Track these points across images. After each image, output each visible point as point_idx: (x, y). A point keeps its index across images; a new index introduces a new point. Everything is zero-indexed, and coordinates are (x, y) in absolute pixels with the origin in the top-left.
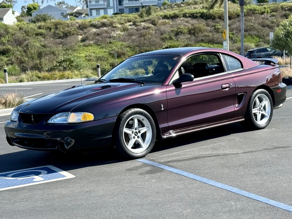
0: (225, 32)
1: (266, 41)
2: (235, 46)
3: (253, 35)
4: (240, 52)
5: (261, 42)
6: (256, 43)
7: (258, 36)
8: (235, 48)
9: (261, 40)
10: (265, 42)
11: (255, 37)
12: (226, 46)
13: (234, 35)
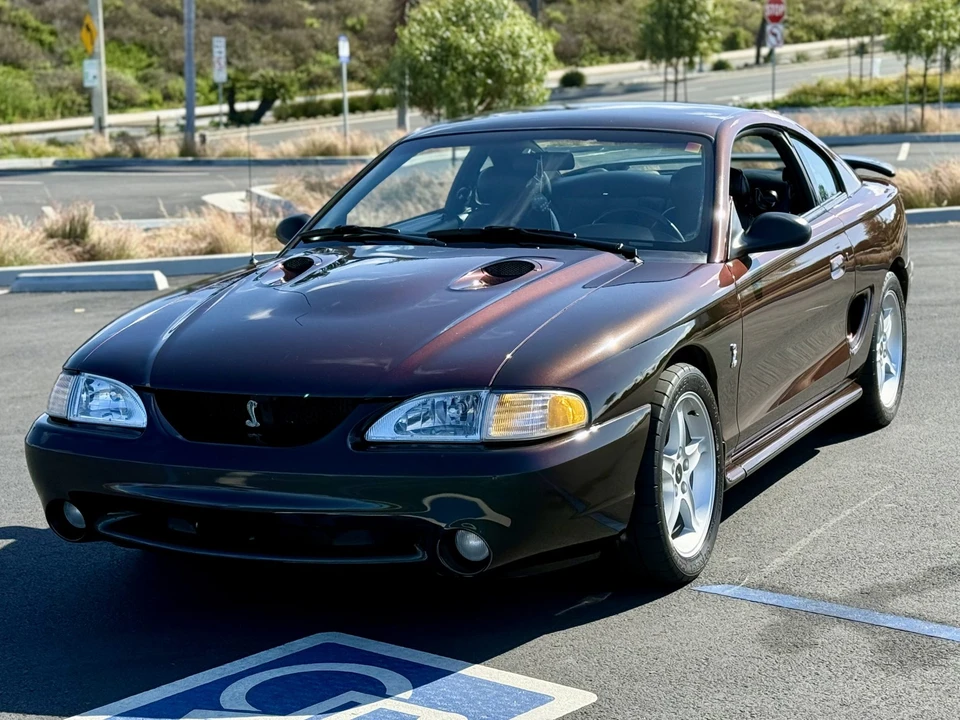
0: (91, 26)
1: (172, 67)
2: (65, 75)
3: (126, 42)
4: (84, 99)
5: (155, 69)
6: (141, 69)
7: (142, 47)
8: (66, 83)
9: (155, 59)
10: (169, 70)
11: (134, 49)
12: (95, 77)
13: (60, 36)
